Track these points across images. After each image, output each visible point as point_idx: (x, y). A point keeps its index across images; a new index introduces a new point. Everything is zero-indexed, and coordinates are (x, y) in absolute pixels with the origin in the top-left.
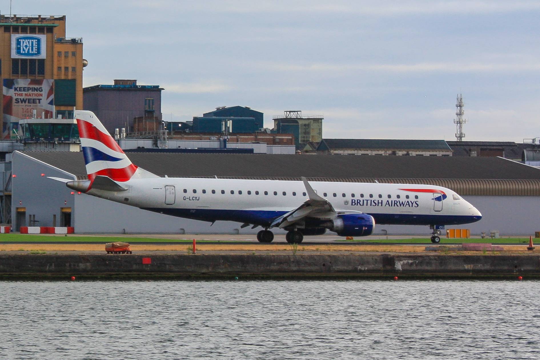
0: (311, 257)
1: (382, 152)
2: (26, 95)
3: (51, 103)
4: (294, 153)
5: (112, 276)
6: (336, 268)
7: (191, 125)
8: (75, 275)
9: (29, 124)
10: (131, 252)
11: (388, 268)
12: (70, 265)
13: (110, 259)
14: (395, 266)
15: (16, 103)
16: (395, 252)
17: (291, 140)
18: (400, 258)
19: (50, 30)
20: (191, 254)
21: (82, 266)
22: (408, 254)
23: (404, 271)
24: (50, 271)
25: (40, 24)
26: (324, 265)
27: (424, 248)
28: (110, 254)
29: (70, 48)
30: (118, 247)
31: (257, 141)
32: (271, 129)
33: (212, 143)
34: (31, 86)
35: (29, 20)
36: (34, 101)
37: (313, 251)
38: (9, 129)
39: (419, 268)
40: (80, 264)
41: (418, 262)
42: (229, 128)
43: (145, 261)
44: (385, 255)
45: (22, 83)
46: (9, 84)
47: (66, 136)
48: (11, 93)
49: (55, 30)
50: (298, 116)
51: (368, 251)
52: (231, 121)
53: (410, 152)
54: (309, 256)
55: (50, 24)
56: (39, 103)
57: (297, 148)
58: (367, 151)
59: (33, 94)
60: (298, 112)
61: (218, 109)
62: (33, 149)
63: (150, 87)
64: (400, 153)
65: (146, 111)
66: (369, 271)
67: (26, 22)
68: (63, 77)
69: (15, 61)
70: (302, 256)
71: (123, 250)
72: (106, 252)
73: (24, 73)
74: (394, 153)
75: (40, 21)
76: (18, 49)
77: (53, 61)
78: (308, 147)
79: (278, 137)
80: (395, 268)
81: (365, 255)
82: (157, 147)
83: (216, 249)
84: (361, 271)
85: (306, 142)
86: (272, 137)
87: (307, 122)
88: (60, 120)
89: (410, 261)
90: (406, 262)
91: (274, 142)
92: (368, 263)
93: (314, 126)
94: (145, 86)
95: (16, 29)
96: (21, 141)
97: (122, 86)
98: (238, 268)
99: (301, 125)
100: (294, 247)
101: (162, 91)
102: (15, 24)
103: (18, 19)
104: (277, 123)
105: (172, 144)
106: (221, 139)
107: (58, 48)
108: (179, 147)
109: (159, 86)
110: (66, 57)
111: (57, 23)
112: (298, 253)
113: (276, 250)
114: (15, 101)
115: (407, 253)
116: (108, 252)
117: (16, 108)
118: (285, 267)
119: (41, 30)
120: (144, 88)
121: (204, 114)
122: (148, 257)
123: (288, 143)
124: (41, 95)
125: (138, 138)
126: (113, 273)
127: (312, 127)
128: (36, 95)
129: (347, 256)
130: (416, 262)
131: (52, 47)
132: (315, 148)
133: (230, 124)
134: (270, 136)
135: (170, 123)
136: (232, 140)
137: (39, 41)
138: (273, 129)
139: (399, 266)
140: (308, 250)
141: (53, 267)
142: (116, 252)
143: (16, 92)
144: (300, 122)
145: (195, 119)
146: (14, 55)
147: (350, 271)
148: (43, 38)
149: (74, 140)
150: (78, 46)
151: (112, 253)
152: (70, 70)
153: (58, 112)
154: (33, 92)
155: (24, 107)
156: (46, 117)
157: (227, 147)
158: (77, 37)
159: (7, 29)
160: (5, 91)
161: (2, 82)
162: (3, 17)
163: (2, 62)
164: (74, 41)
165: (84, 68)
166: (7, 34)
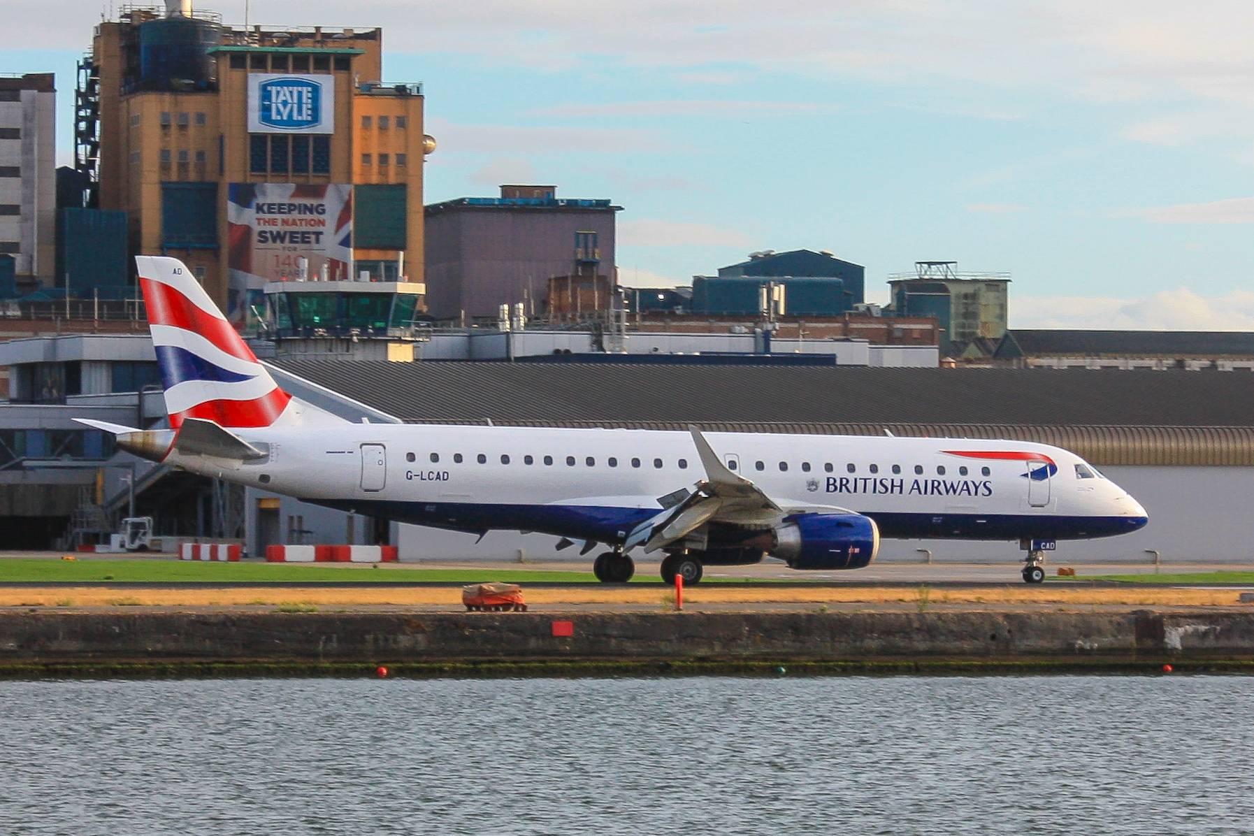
0: (962, 618)
1: (1150, 362)
2: (285, 222)
3: (345, 242)
4: (936, 364)
5: (479, 666)
6: (1023, 644)
7: (688, 296)
8: (389, 665)
9: (288, 294)
10: (524, 608)
11: (1149, 643)
12: (376, 640)
13: (474, 624)
14: (1166, 640)
15: (260, 241)
16: (1167, 605)
17: (931, 332)
18: (1176, 619)
19: (343, 63)
20: (671, 612)
21: (404, 641)
22: (1196, 611)
23: (1188, 651)
24: (326, 655)
25: (318, 49)
26: (993, 637)
27: (1236, 596)
28: (475, 613)
29: (392, 108)
30: (492, 595)
31: (847, 336)
32: (882, 307)
33: (737, 340)
34: (298, 201)
35: (293, 38)
36: (305, 238)
37: (970, 602)
38: (243, 308)
39: (1223, 643)
40: (401, 637)
41: (1221, 630)
42: (777, 303)
43: (561, 630)
44: (1142, 611)
45: (275, 192)
46: (244, 195)
47: (378, 324)
48: (249, 217)
49: (356, 64)
50: (949, 273)
51: (1102, 604)
52: (782, 287)
53: (1219, 362)
54: (957, 615)
55: (343, 49)
56: (317, 241)
57: (944, 353)
58: (1116, 359)
59: (301, 222)
60: (949, 265)
61: (754, 257)
62: (299, 354)
63: (587, 203)
64: (1195, 365)
65: (579, 263)
66: (1102, 651)
67: (283, 44)
68: (375, 179)
69: (258, 141)
70: (939, 616)
71: (504, 602)
72: (465, 608)
73: (280, 169)
74: (1180, 364)
75: (318, 42)
76: (266, 110)
77: (350, 140)
78: (972, 351)
79: (899, 326)
80: (1166, 643)
81: (1094, 614)
82: (603, 350)
83: (733, 599)
84: (1082, 651)
85: (968, 338)
86: (884, 326)
87: (969, 289)
88: (365, 284)
89: (1203, 628)
90: (1189, 629)
91: (890, 338)
92: (1100, 632)
93: (988, 297)
94: (576, 201)
95: (259, 62)
96: (268, 335)
97: (520, 202)
98: (786, 644)
99: (957, 296)
100: (921, 592)
101: (618, 213)
102: (257, 48)
103: (265, 37)
104: (896, 291)
105: (635, 343)
106: (758, 330)
107: (362, 106)
108: (656, 349)
109: (609, 201)
110: (383, 129)
111: (360, 46)
112: (931, 610)
113: (880, 601)
114: (259, 238)
115: (1195, 607)
116: (470, 608)
117: (261, 253)
118: (899, 641)
119: (322, 63)
120: (573, 207)
121: (720, 270)
122: (566, 618)
123: (924, 339)
124: (322, 223)
125: (555, 328)
126: (481, 658)
127: (983, 301)
128: (308, 222)
129: (1049, 614)
130: (1215, 629)
131: (349, 104)
132: (989, 352)
133: (779, 293)
134: (880, 323)
135: (634, 290)
136: (785, 334)
137: (316, 90)
138: (889, 306)
139: (1174, 638)
140: (956, 602)
141: (334, 645)
142: (488, 608)
143: (261, 215)
144: (953, 290)
145: (698, 281)
146: (255, 125)
147: (1054, 653)
148: (326, 82)
149: (398, 333)
150: (412, 102)
151: (478, 609)
152: (393, 160)
153: (360, 266)
154: (302, 216)
155: (278, 252)
156: (332, 277)
157: (772, 351)
158: (409, 82)
159: (238, 60)
160: (233, 213)
161: (224, 192)
162: (228, 30)
163: (226, 140)
164: (401, 92)
165: (426, 157)
166: (237, 74)
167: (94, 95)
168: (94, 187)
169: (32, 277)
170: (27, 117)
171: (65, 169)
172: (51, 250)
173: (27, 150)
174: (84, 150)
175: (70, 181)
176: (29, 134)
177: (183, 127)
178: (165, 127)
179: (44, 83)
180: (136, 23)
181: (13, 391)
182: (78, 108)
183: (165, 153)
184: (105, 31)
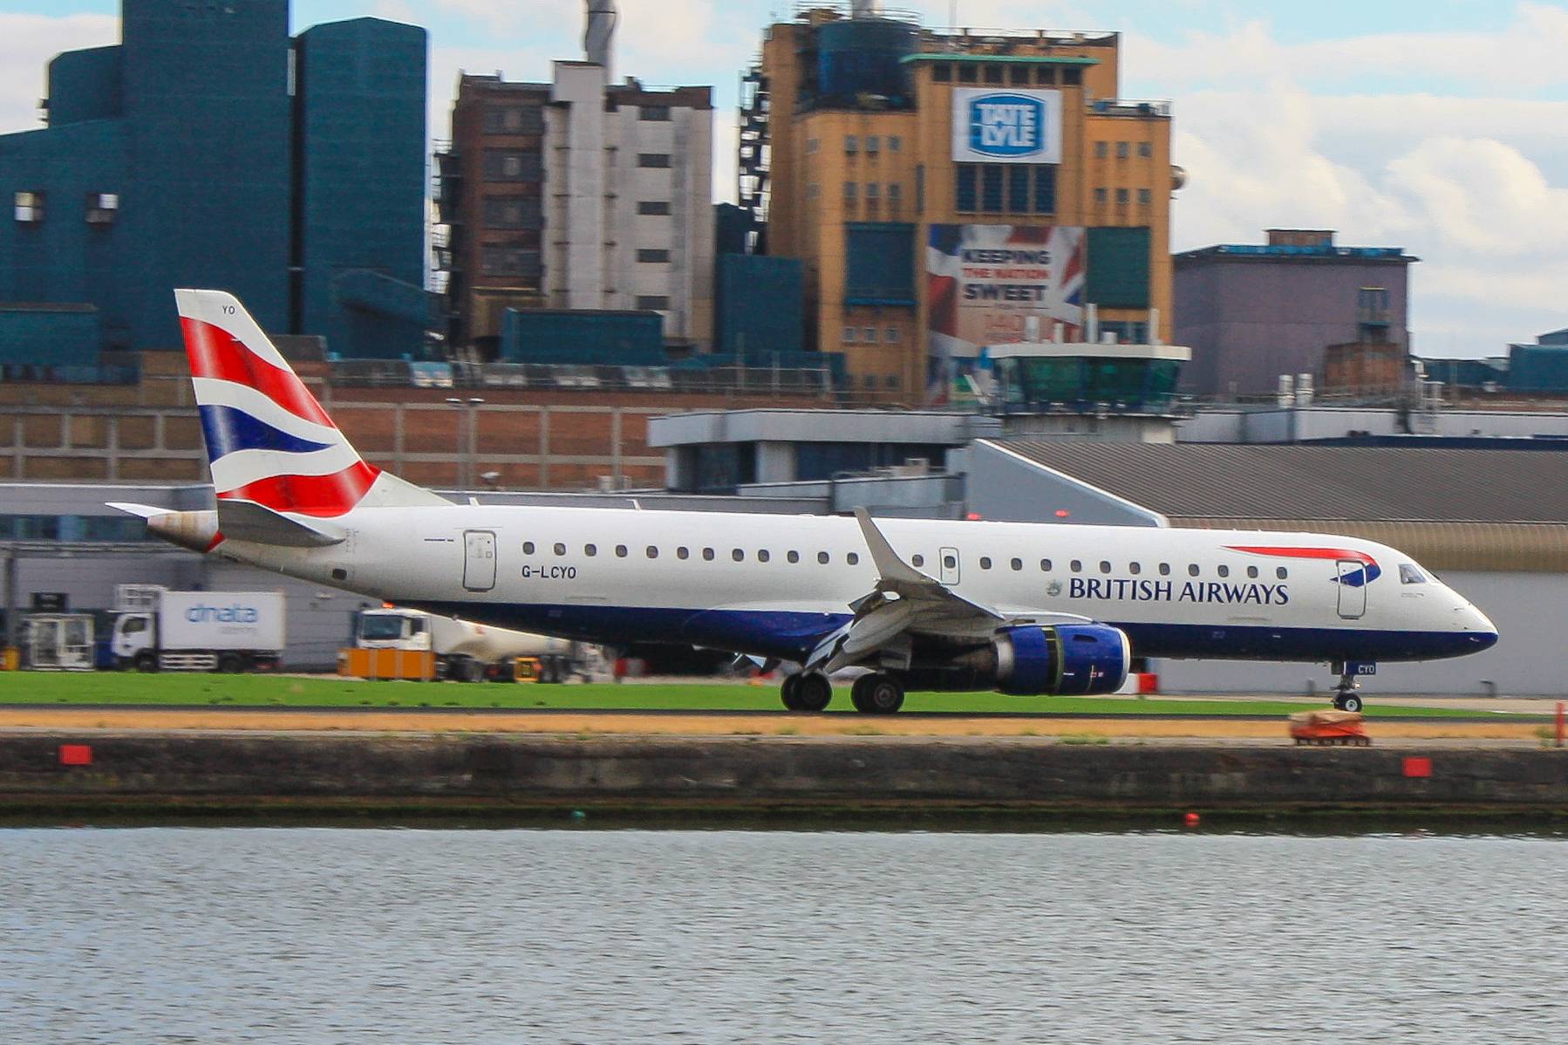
2: (999, 273)
3: (1074, 299)
5: (1310, 813)
7: (1502, 368)
8: (1199, 810)
9: (1020, 359)
10: (1368, 741)
12: (1183, 779)
13: (1305, 761)
15: (969, 297)
19: (1072, 75)
20: (1550, 748)
21: (1219, 781)
24: (1121, 797)
25: (1042, 58)
28: (1304, 746)
29: (1134, 132)
30: (1327, 725)
34: (1016, 247)
35: (1010, 44)
36: (1022, 293)
38: (945, 378)
40: (1215, 777)
43: (1415, 769)
45: (987, 236)
46: (947, 239)
47: (1133, 398)
48: (953, 267)
49: (1089, 76)
55: (1072, 58)
56: (1039, 298)
59: (1018, 273)
62: (1034, 434)
63: (1374, 253)
65: (1364, 327)
67: (998, 53)
68: (1111, 221)
69: (966, 172)
71: (1344, 734)
72: (1293, 741)
73: (993, 206)
75: (1043, 49)
76: (976, 132)
77: (1080, 171)
82: (1408, 431)
88: (1110, 347)
94: (1360, 250)
95: (968, 73)
96: (992, 409)
97: (1290, 250)
101: (1413, 266)
102: (966, 55)
103: (975, 42)
105: (1454, 423)
107: (1099, 129)
108: (1476, 432)
110: (1122, 158)
111: (1093, 55)
114: (965, 293)
116: (1299, 740)
117: (968, 312)
119: (1044, 75)
120: (1358, 258)
122: (1419, 754)
124: (1044, 274)
125: (1350, 404)
126: (1316, 804)
128: (1029, 274)
131: (1080, 126)
137: (1038, 108)
141: (1130, 786)
142: (1321, 741)
143: (970, 265)
145: (1515, 350)
146: (963, 153)
148: (1052, 99)
149: (1156, 409)
150: (1159, 125)
151: (1309, 741)
152: (1134, 198)
153: (1104, 327)
154: (1019, 267)
155: (988, 311)
156: (1067, 338)
158: (1155, 101)
159: (942, 71)
160: (933, 261)
161: (923, 235)
162: (928, 34)
163: (927, 173)
164: (1144, 112)
165: (1176, 193)
166: (941, 88)
167: (761, 113)
168: (760, 227)
169: (683, 340)
170: (680, 140)
171: (725, 206)
172: (706, 306)
173: (678, 182)
174: (749, 182)
175: (731, 221)
176: (680, 162)
177: (872, 154)
178: (850, 153)
179: (700, 98)
180: (815, 24)
181: (672, 478)
182: (743, 129)
183: (850, 187)
184: (777, 33)
